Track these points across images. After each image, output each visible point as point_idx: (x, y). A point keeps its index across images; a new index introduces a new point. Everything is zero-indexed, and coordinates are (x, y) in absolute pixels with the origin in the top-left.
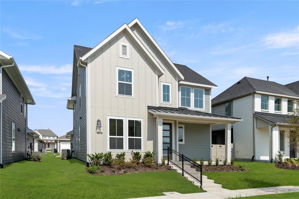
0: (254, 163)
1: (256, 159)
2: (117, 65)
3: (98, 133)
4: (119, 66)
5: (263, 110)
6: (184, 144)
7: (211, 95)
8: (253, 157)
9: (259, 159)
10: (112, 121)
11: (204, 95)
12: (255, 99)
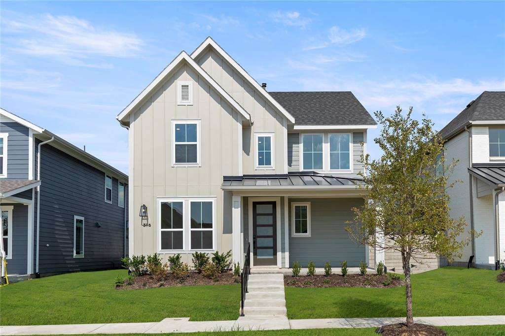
0: (471, 270)
1: (477, 263)
2: (174, 118)
3: (145, 225)
4: (178, 118)
5: (493, 158)
6: (310, 236)
7: (366, 143)
8: (472, 258)
9: (485, 263)
10: (165, 207)
11: (351, 145)
12: (471, 137)
